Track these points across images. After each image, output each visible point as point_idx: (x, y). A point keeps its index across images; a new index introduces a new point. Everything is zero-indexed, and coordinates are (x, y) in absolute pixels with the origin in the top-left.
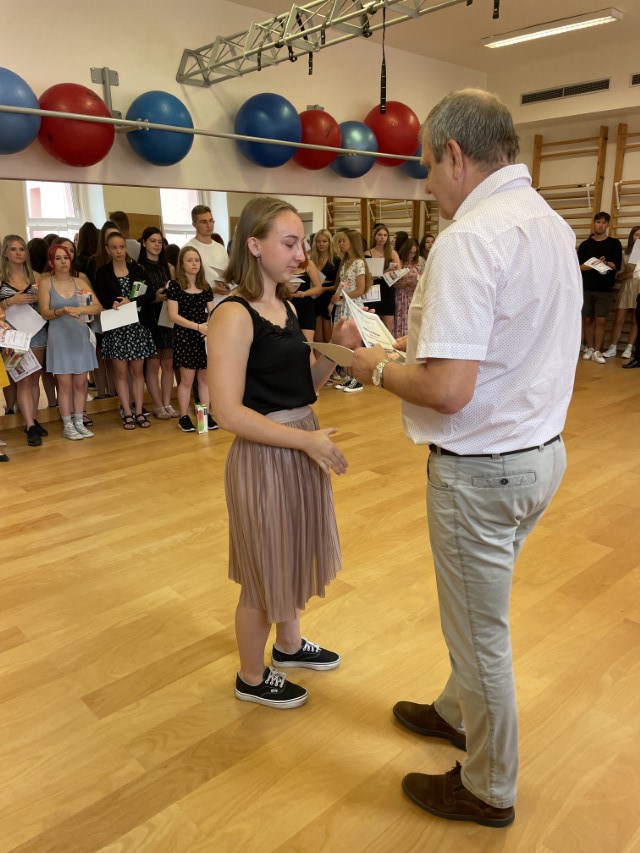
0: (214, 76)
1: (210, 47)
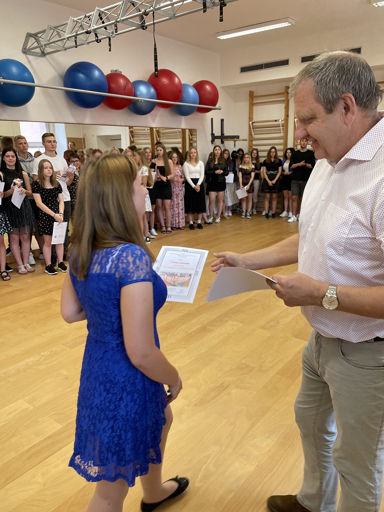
0: (48, 50)
1: (44, 32)
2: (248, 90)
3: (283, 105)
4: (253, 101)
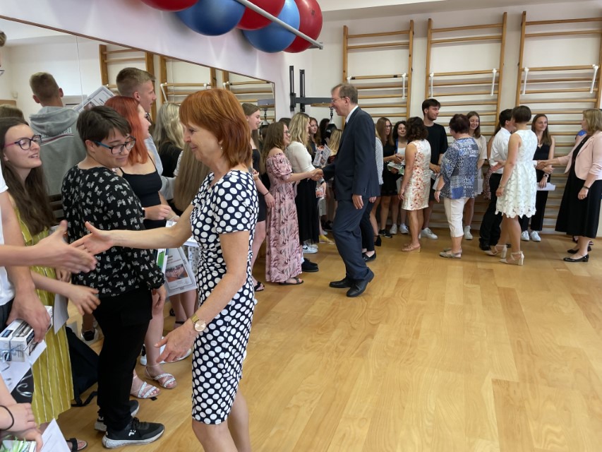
2: (340, 24)
4: (347, 43)
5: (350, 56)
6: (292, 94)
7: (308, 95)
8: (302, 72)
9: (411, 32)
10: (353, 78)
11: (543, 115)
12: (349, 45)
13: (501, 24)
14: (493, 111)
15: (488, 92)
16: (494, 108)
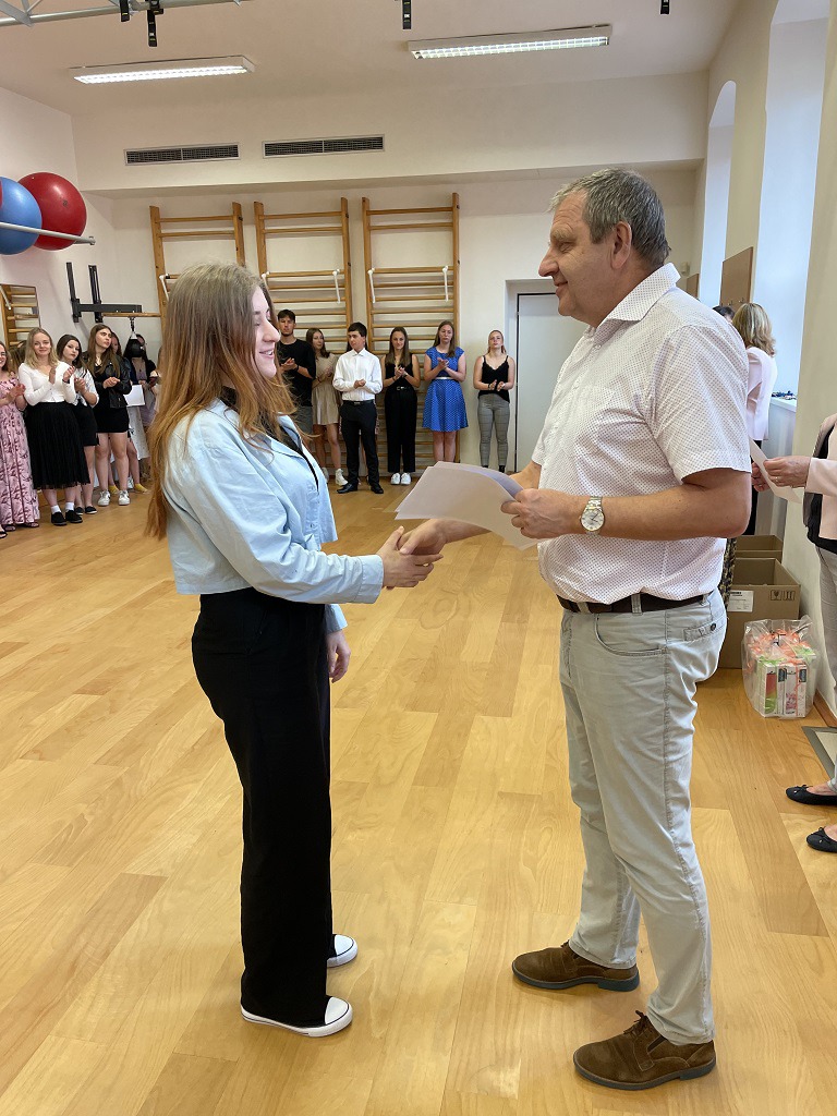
3: (231, 244)
4: (160, 229)
5: (165, 245)
6: (74, 300)
7: (105, 300)
8: (93, 269)
9: (235, 219)
10: (167, 278)
11: (399, 329)
12: (163, 231)
13: (343, 212)
14: (342, 323)
15: (331, 297)
16: (342, 318)
